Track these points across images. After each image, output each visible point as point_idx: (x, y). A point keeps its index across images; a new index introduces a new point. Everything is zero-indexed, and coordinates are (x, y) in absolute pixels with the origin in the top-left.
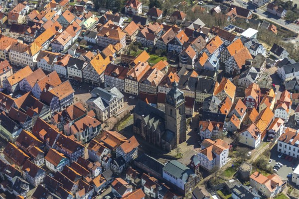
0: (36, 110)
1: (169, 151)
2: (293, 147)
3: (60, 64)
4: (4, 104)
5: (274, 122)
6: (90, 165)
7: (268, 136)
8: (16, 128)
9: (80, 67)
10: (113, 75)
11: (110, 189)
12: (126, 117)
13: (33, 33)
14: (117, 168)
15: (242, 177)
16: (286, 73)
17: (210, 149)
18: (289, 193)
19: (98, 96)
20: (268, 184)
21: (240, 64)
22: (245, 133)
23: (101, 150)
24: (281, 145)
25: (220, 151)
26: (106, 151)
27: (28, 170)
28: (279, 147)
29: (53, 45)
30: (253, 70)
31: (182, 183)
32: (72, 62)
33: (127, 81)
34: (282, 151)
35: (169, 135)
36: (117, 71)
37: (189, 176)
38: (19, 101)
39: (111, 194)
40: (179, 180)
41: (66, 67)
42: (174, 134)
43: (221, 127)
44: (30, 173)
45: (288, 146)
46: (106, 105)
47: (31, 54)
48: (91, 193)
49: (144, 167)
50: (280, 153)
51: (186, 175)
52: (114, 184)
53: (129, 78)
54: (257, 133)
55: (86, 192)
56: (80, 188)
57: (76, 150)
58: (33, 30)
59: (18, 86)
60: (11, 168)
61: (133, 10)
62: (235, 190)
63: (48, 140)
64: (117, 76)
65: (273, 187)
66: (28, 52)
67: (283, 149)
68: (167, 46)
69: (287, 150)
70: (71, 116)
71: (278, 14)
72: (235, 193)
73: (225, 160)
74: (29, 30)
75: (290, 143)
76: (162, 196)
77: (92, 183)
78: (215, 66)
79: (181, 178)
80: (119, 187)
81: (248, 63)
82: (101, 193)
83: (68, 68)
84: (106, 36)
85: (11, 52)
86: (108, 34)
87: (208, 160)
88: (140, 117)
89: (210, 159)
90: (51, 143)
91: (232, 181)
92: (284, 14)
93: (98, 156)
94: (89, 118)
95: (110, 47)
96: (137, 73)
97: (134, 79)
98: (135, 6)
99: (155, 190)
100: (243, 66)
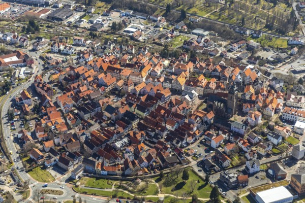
0: (155, 101)
1: (229, 119)
2: (290, 115)
3: (159, 81)
4: (135, 100)
5: (278, 104)
6: (192, 126)
7: (277, 111)
8: (146, 110)
9: (171, 82)
10: (190, 85)
11: (203, 137)
12: (201, 105)
13: (138, 68)
14: (205, 127)
15: (271, 128)
16: (276, 84)
17: (253, 115)
18: (294, 136)
19: (186, 94)
20: (285, 131)
21: (254, 79)
22: (267, 109)
23: (196, 118)
24: (284, 115)
25: (259, 116)
26: (198, 119)
27: (160, 129)
28: (283, 116)
29: (152, 73)
30: (260, 82)
31: (242, 131)
32: (166, 80)
33: (198, 88)
34: (285, 118)
35: (229, 111)
36: (192, 83)
37: (246, 128)
38: (143, 99)
39: (204, 139)
40: (242, 129)
41: (162, 83)
42: (232, 110)
43: (254, 106)
44: (160, 130)
45: (288, 115)
46: (191, 98)
47: (142, 77)
48: (194, 139)
49: (220, 125)
50: (283, 119)
51: (244, 127)
52: (206, 133)
53: (199, 86)
54: (273, 109)
55: (192, 138)
56: (189, 136)
57: (182, 119)
58: (139, 66)
59: (140, 92)
60: (150, 128)
61: (184, 59)
62: (269, 134)
63: (166, 115)
64: (192, 86)
65: (287, 132)
66: (140, 76)
67: (285, 117)
68: (211, 73)
69: (287, 117)
70: (174, 104)
71: (255, 62)
72: (269, 135)
73: (261, 121)
74: (137, 66)
75: (289, 113)
76: (233, 138)
77: (195, 133)
78: (241, 80)
79: (242, 128)
80: (209, 135)
81: (257, 79)
82: (199, 139)
83: (164, 83)
84: (179, 68)
85: (131, 76)
86: (180, 67)
87: (252, 120)
88: (212, 103)
89: (254, 120)
90: (168, 117)
91: (266, 130)
92: (257, 62)
93: (194, 121)
94: (184, 105)
95: (183, 73)
96: (203, 84)
97: (202, 87)
98: (185, 56)
99: (228, 135)
100: (255, 81)
